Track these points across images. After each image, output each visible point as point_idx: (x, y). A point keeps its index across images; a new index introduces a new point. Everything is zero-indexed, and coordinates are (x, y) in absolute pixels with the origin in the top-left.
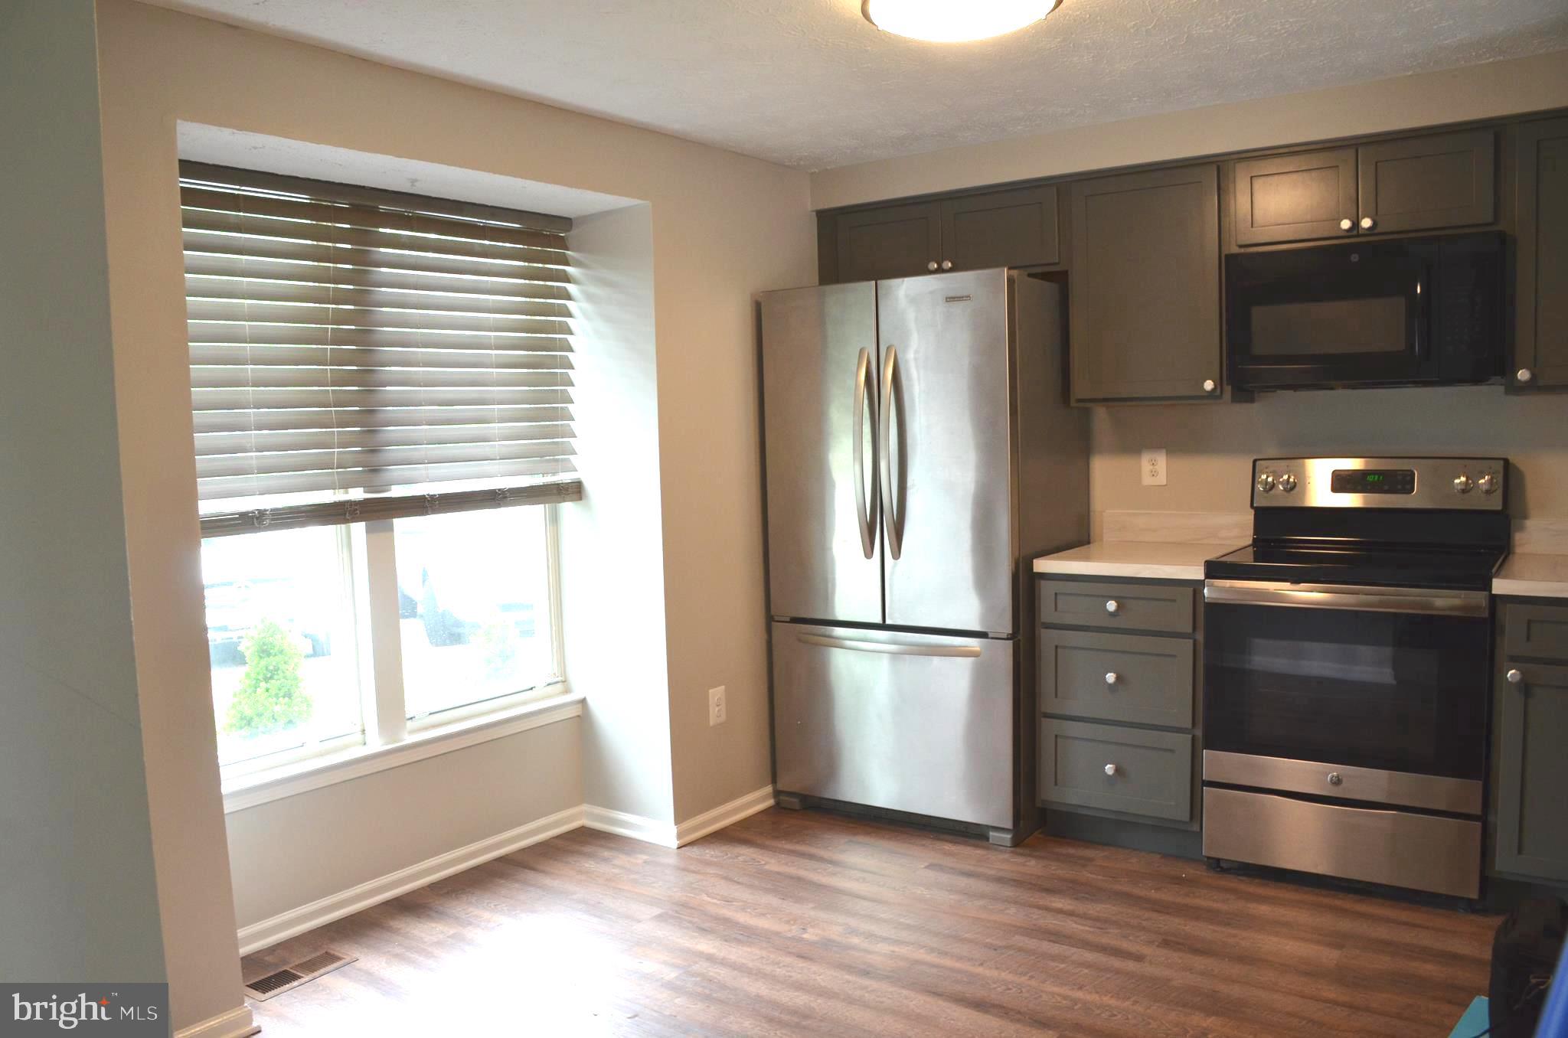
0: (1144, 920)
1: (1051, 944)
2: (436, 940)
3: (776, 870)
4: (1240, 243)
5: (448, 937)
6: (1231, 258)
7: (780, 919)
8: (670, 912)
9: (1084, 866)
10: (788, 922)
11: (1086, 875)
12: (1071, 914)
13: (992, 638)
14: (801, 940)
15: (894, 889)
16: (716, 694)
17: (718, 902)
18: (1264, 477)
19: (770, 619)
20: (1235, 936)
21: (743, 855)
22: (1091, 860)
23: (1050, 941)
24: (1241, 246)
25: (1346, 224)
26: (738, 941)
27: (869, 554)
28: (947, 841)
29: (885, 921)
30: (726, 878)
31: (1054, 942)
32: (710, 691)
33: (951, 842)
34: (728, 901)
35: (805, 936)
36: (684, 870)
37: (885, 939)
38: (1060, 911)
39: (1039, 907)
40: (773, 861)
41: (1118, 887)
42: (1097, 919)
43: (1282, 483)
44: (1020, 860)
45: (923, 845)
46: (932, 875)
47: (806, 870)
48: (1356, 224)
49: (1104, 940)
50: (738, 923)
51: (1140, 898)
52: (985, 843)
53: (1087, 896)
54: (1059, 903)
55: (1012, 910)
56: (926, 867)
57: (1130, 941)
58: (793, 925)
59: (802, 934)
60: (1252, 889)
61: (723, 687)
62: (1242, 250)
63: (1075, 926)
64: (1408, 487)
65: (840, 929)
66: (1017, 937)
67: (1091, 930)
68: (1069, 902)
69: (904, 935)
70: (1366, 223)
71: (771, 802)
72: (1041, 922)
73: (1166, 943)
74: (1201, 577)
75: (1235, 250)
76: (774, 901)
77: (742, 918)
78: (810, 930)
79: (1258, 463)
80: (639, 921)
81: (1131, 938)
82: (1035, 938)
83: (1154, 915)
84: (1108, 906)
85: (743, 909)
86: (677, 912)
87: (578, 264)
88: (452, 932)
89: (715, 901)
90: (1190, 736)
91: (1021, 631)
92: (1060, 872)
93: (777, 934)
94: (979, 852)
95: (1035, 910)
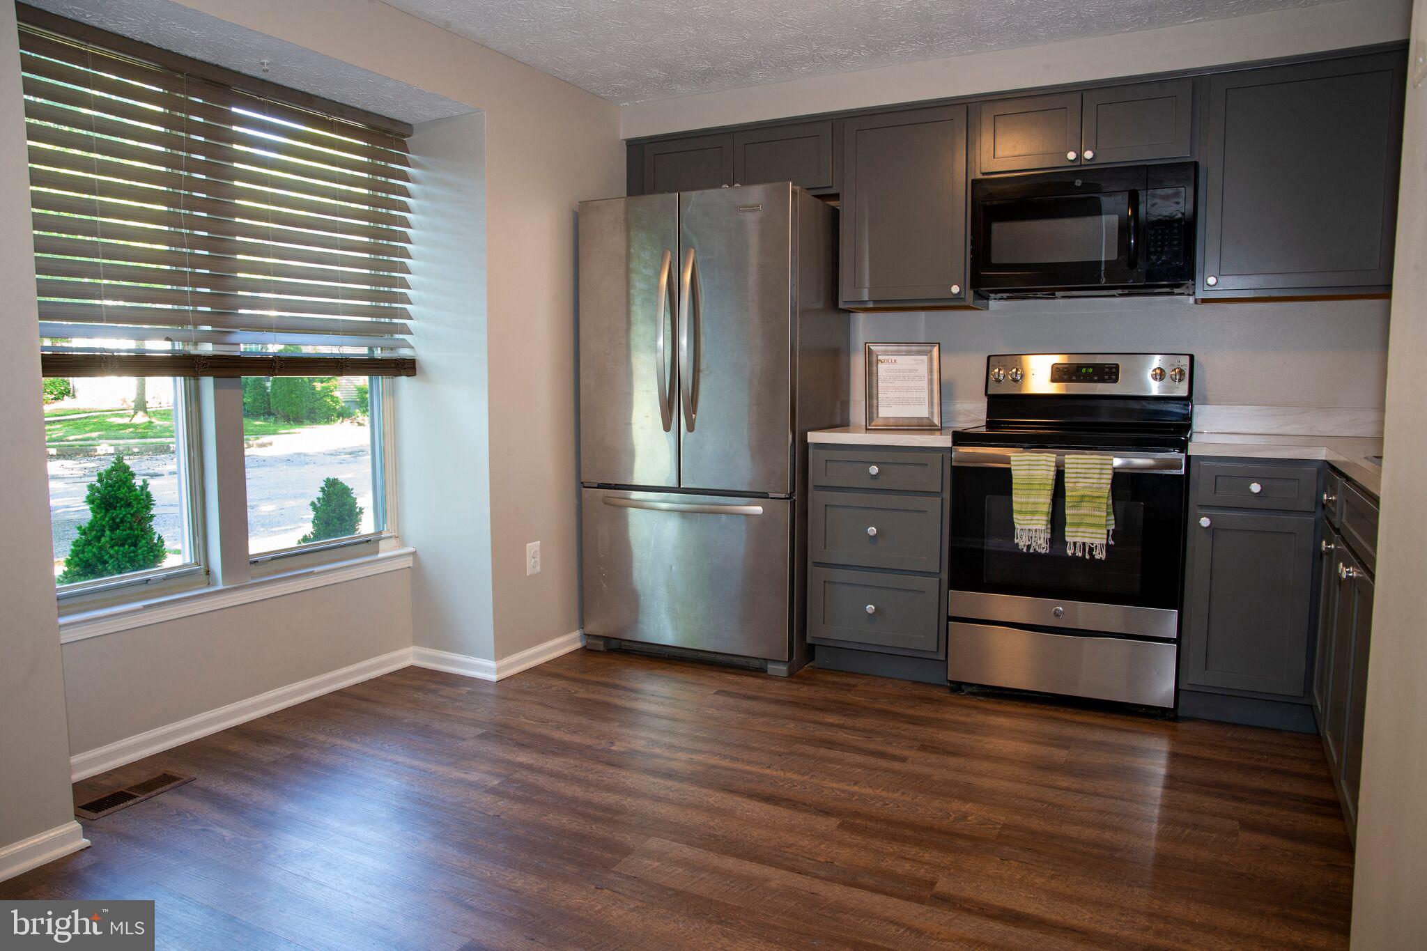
0: (904, 731)
1: (827, 750)
2: (274, 760)
3: (586, 697)
4: (984, 171)
5: (285, 757)
6: (975, 182)
7: (591, 735)
8: (492, 732)
9: (849, 690)
10: (597, 738)
11: (851, 697)
12: (841, 727)
13: (772, 498)
14: (609, 751)
15: (689, 710)
16: (533, 547)
17: (535, 723)
18: (997, 370)
19: (582, 485)
20: (980, 741)
21: (554, 686)
22: (855, 686)
23: (825, 748)
24: (984, 174)
25: (1072, 156)
26: (554, 753)
27: (667, 428)
28: (730, 673)
29: (681, 735)
30: (541, 704)
31: (829, 748)
32: (528, 545)
33: (734, 674)
34: (544, 722)
35: (613, 748)
36: (503, 698)
37: (682, 749)
38: (832, 725)
39: (815, 722)
40: (582, 690)
41: (878, 706)
42: (864, 730)
43: (1011, 375)
44: (795, 686)
45: (712, 677)
46: (721, 699)
47: (611, 696)
48: (1080, 156)
49: (872, 746)
50: (553, 739)
51: (897, 714)
52: (763, 675)
53: (853, 713)
54: (831, 719)
55: (792, 725)
56: (715, 693)
57: (894, 746)
58: (602, 740)
59: (611, 747)
60: (989, 706)
61: (539, 542)
62: (986, 177)
63: (845, 735)
64: (1114, 377)
65: (643, 742)
66: (797, 746)
67: (860, 738)
68: (839, 718)
69: (698, 746)
70: (1088, 155)
71: (579, 645)
72: (818, 734)
73: (923, 748)
74: (949, 444)
75: (980, 176)
76: (584, 721)
77: (557, 735)
78: (617, 743)
79: (991, 358)
80: (464, 740)
81: (894, 744)
82: (813, 746)
83: (912, 727)
84: (872, 720)
85: (558, 728)
86: (497, 731)
87: (417, 165)
88: (288, 753)
89: (532, 722)
90: (938, 579)
91: (796, 491)
92: (829, 696)
93: (589, 747)
94: (760, 681)
95: (812, 725)
